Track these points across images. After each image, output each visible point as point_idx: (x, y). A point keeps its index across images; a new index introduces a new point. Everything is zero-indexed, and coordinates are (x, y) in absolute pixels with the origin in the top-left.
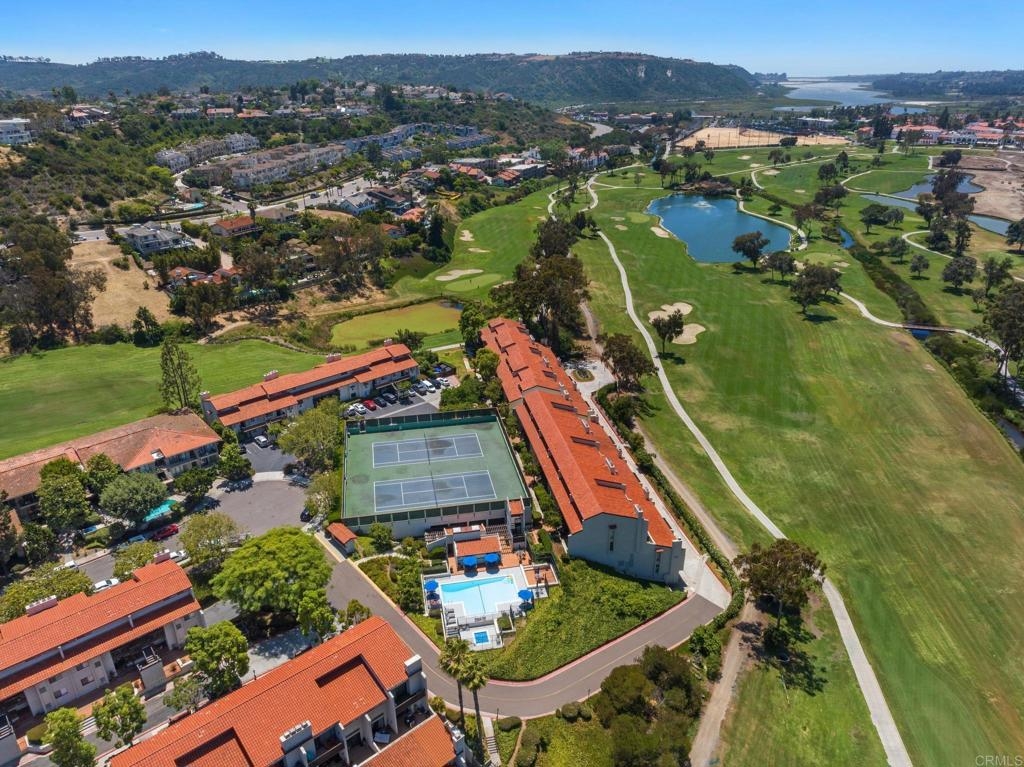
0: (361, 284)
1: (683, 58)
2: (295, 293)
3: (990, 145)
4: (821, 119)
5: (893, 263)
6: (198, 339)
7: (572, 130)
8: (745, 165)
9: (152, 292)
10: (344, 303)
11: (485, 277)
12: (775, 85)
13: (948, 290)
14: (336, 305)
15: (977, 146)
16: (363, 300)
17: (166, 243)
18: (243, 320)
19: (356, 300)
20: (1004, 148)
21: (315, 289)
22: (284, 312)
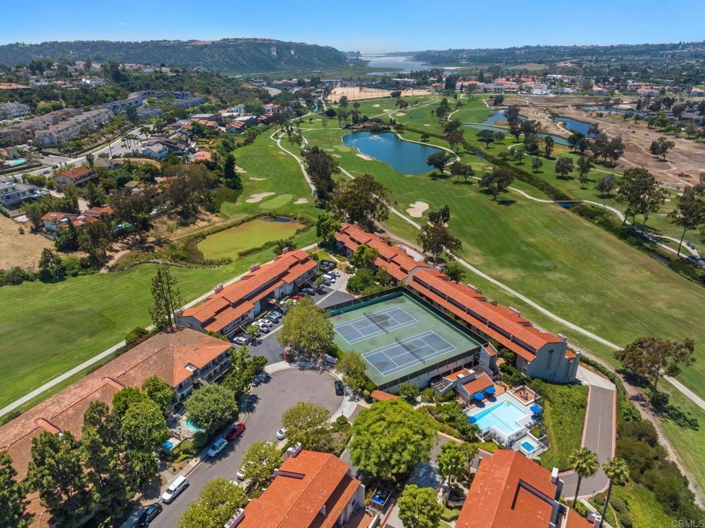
0: (197, 212)
1: (299, 42)
2: (152, 223)
3: (513, 92)
4: (406, 79)
5: (516, 165)
6: (99, 270)
7: (255, 92)
8: (379, 111)
9: (28, 236)
10: (192, 226)
11: (280, 197)
12: (357, 59)
13: (559, 178)
14: (187, 229)
15: (506, 92)
16: (205, 223)
17: (24, 193)
18: (123, 250)
19: (201, 224)
20: (521, 93)
21: (165, 218)
22: (151, 239)
